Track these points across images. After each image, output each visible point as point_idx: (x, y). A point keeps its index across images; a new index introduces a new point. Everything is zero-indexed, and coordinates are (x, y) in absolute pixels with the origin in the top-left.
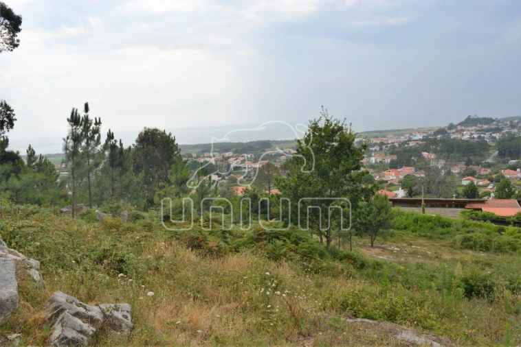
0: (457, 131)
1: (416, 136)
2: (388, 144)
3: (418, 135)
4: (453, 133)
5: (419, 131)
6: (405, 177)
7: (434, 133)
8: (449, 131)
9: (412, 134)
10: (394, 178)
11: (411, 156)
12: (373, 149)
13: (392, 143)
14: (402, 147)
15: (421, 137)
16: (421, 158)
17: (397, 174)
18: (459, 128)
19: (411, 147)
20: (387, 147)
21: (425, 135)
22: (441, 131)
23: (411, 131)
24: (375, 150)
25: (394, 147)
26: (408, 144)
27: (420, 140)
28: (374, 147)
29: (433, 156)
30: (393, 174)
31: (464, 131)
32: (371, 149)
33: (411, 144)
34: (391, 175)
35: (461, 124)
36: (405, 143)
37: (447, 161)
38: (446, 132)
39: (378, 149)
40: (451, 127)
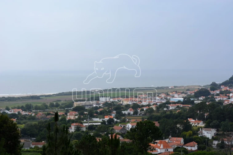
0: (222, 93)
1: (173, 97)
2: (143, 106)
3: (176, 95)
4: (218, 95)
5: (176, 90)
6: (175, 150)
7: (195, 93)
8: (212, 92)
9: (168, 95)
10: (163, 151)
11: (177, 123)
12: (126, 112)
13: (149, 105)
14: (161, 111)
15: (182, 99)
16: (188, 127)
17: (166, 146)
18: (223, 88)
19: (171, 111)
20: (143, 110)
21: (185, 95)
22: (202, 92)
23: (166, 91)
24: (129, 113)
25: (151, 110)
26: (168, 107)
27: (179, 102)
28: (126, 110)
29: (201, 124)
30: (162, 147)
31: (230, 93)
32: (123, 112)
33: (171, 108)
34: (159, 148)
35: (225, 84)
36: (163, 106)
37: (217, 131)
38: (209, 94)
39: (132, 113)
40: (214, 86)
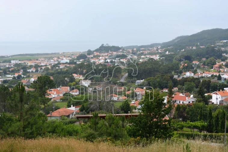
0: (94, 56)
1: (62, 59)
2: (42, 66)
3: (64, 59)
4: (92, 58)
5: (64, 55)
6: (64, 95)
7: (77, 57)
8: (88, 56)
9: (59, 58)
10: (56, 96)
11: (65, 77)
12: (30, 70)
13: (46, 65)
14: (54, 69)
15: (68, 61)
16: (72, 80)
17: (58, 93)
18: (96, 54)
19: (61, 69)
20: (42, 69)
21: (70, 59)
22: (82, 56)
23: (58, 56)
24: (32, 71)
25: (48, 69)
26: (59, 67)
27: (66, 63)
28: (30, 69)
29: (81, 77)
30: (55, 93)
31: (100, 56)
32: (28, 70)
33: (61, 67)
34: (53, 94)
35: (97, 51)
36: (55, 66)
38: (86, 57)
39: (34, 71)
40: (90, 52)
